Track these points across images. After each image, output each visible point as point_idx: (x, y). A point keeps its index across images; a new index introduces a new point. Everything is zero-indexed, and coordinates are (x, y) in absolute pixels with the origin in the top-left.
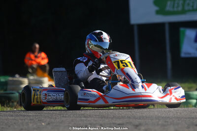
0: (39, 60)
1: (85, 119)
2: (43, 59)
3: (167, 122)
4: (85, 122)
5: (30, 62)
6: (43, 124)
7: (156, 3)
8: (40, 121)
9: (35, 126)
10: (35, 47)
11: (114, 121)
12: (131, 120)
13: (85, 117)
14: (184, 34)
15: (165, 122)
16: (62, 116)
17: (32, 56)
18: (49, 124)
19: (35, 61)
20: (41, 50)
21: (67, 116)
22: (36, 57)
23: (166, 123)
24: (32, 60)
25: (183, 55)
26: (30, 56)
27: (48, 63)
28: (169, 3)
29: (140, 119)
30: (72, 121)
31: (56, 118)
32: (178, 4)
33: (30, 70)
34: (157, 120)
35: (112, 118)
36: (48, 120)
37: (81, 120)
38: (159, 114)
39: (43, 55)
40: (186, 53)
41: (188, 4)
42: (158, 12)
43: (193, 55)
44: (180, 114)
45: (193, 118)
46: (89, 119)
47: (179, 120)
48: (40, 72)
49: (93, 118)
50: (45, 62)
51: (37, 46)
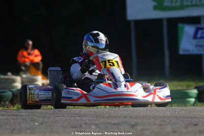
0: (32, 57)
1: (79, 118)
2: (36, 56)
3: (165, 121)
4: (80, 122)
5: (23, 59)
6: (36, 124)
8: (34, 121)
9: (27, 126)
10: (29, 44)
11: (109, 121)
12: (127, 120)
13: (79, 116)
14: (182, 30)
15: (163, 121)
16: (56, 115)
17: (25, 53)
18: (42, 124)
19: (28, 58)
20: (34, 47)
21: (61, 115)
22: (29, 54)
23: (163, 123)
24: (25, 57)
25: (181, 52)
26: (23, 54)
27: (42, 60)
29: (136, 118)
30: (66, 120)
31: (49, 118)
33: (23, 68)
34: (154, 120)
35: (108, 118)
36: (41, 120)
37: (76, 120)
38: (157, 114)
39: (36, 52)
40: (184, 51)
42: (155, 8)
43: (191, 53)
44: (178, 113)
45: (191, 117)
46: (83, 119)
47: (177, 120)
48: (33, 70)
49: (88, 118)
50: (38, 59)
51: (30, 43)
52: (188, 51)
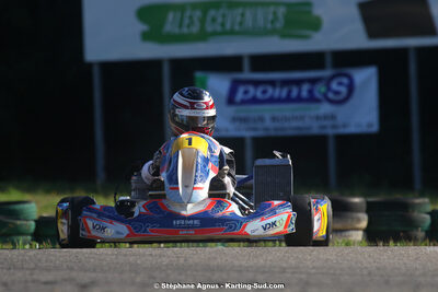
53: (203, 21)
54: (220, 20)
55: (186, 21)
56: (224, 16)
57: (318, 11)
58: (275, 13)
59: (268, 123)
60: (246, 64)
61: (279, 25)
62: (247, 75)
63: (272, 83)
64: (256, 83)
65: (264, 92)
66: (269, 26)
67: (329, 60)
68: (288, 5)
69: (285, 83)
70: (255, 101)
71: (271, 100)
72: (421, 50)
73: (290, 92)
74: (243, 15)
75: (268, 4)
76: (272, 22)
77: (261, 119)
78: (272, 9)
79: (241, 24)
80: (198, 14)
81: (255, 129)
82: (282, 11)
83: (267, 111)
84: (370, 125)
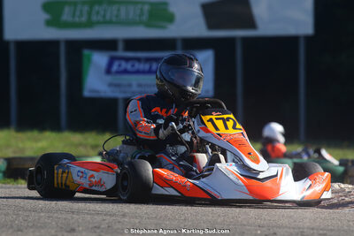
7: (46, 7)
14: (89, 60)
25: (86, 93)
28: (67, 10)
32: (81, 11)
40: (91, 91)
41: (98, 13)
43: (103, 95)
52: (98, 92)
53: (90, 14)
54: (102, 13)
55: (78, 13)
56: (105, 11)
57: (172, 9)
58: (141, 9)
59: (135, 88)
60: (121, 46)
61: (145, 18)
62: (120, 53)
63: (139, 60)
64: (127, 60)
65: (133, 66)
66: (138, 18)
67: (179, 45)
68: (151, 4)
69: (148, 60)
70: (126, 72)
71: (138, 72)
72: (245, 40)
73: (151, 67)
74: (119, 10)
75: (137, 3)
76: (140, 16)
77: (130, 85)
78: (139, 6)
79: (117, 16)
80: (86, 8)
81: (125, 92)
82: (146, 8)
83: (134, 80)
84: (207, 91)
